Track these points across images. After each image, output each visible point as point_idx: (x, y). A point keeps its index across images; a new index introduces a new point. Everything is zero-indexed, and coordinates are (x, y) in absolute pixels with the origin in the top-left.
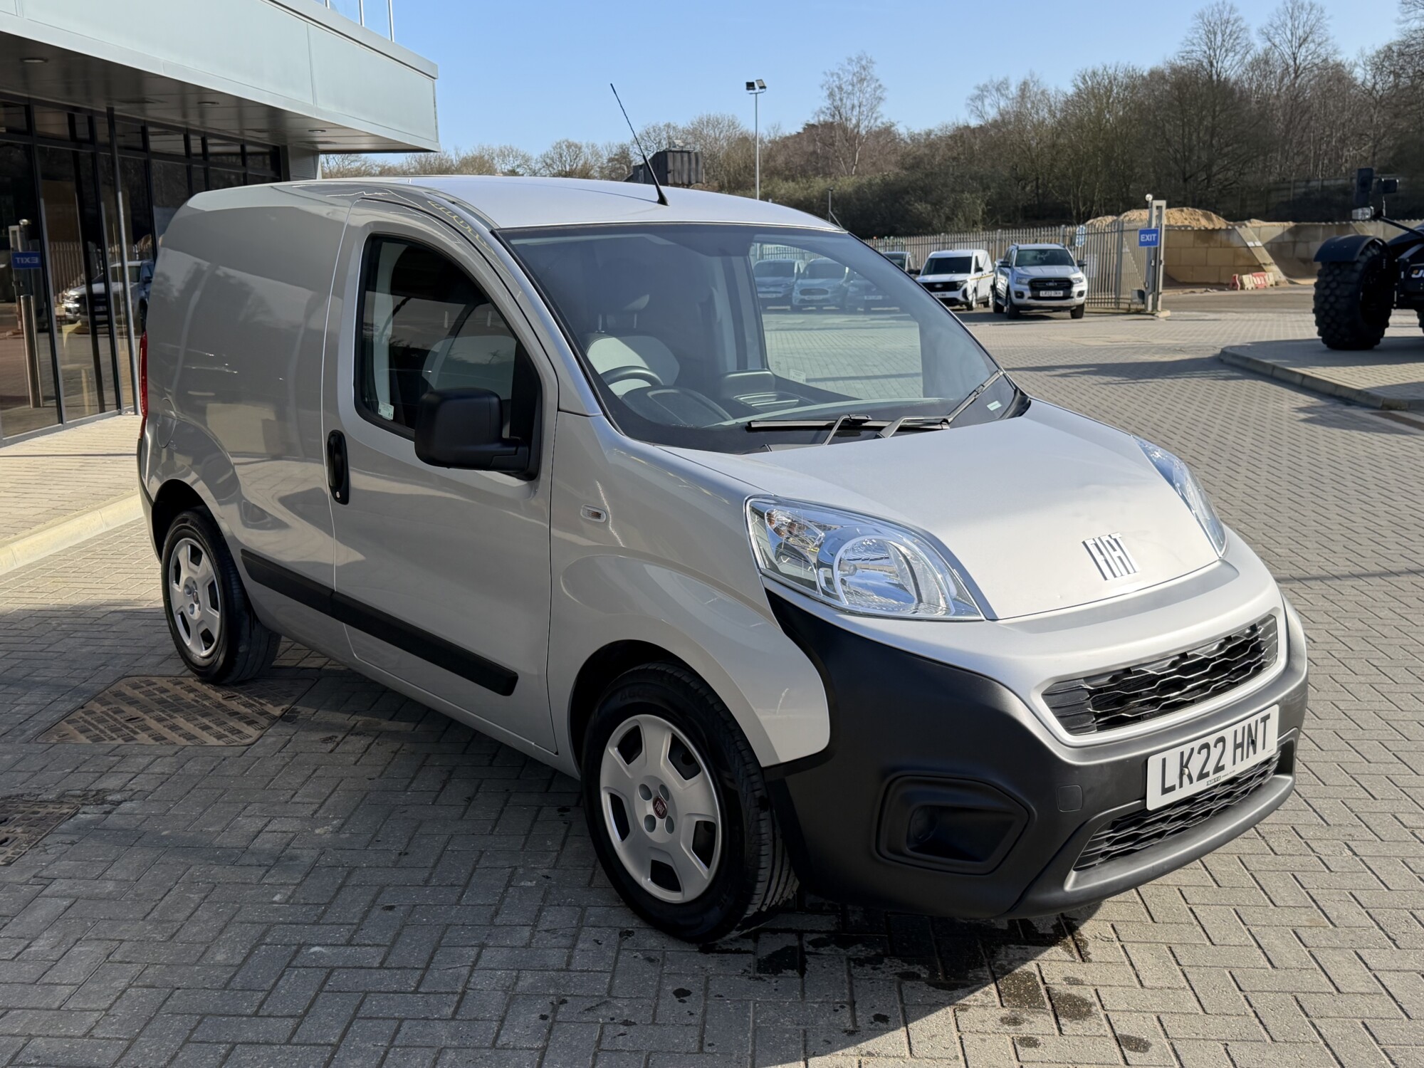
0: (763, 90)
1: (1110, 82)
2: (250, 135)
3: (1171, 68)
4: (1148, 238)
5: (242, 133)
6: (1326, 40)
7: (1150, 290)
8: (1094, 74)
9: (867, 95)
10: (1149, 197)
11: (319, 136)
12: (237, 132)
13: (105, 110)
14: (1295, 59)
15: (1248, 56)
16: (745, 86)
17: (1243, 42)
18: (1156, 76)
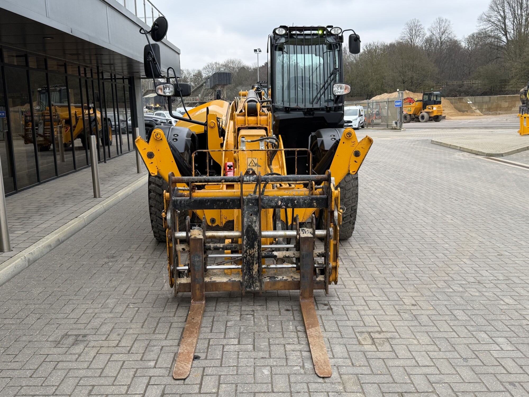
0: (260, 52)
1: (376, 48)
3: (397, 42)
4: (398, 104)
6: (452, 32)
7: (399, 122)
8: (370, 45)
10: (398, 90)
14: (441, 39)
16: (254, 51)
17: (423, 33)
18: (392, 46)
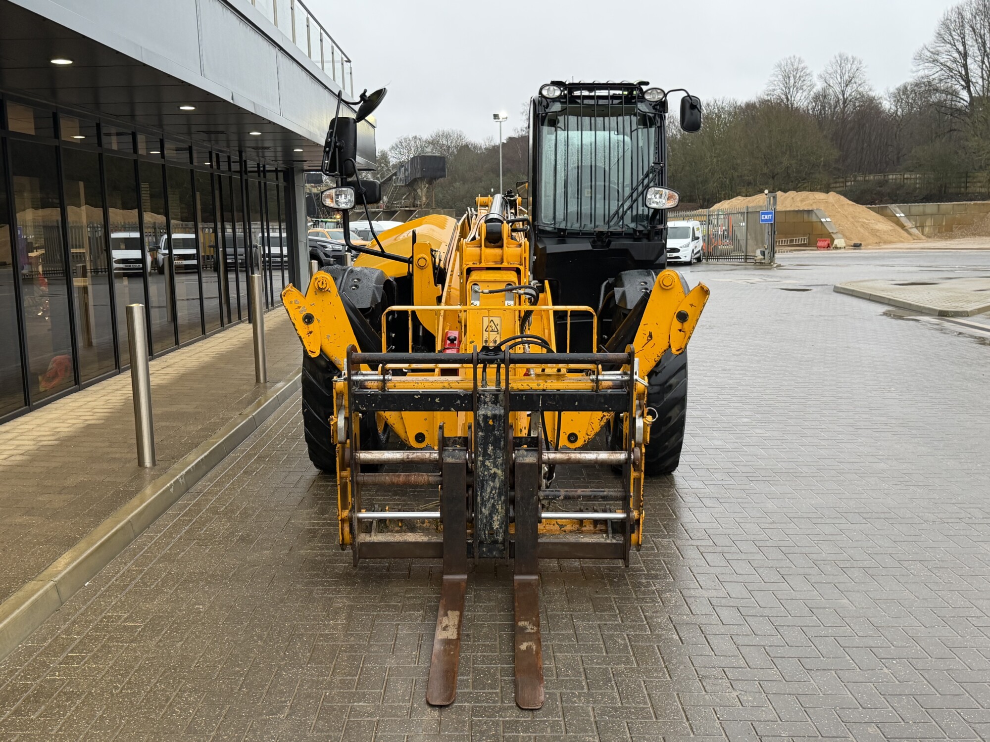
1: (721, 110)
3: (760, 100)
4: (767, 217)
6: (864, 82)
7: (769, 250)
8: (710, 104)
10: (766, 191)
14: (844, 95)
15: (812, 92)
16: (493, 117)
17: (809, 83)
18: (750, 106)
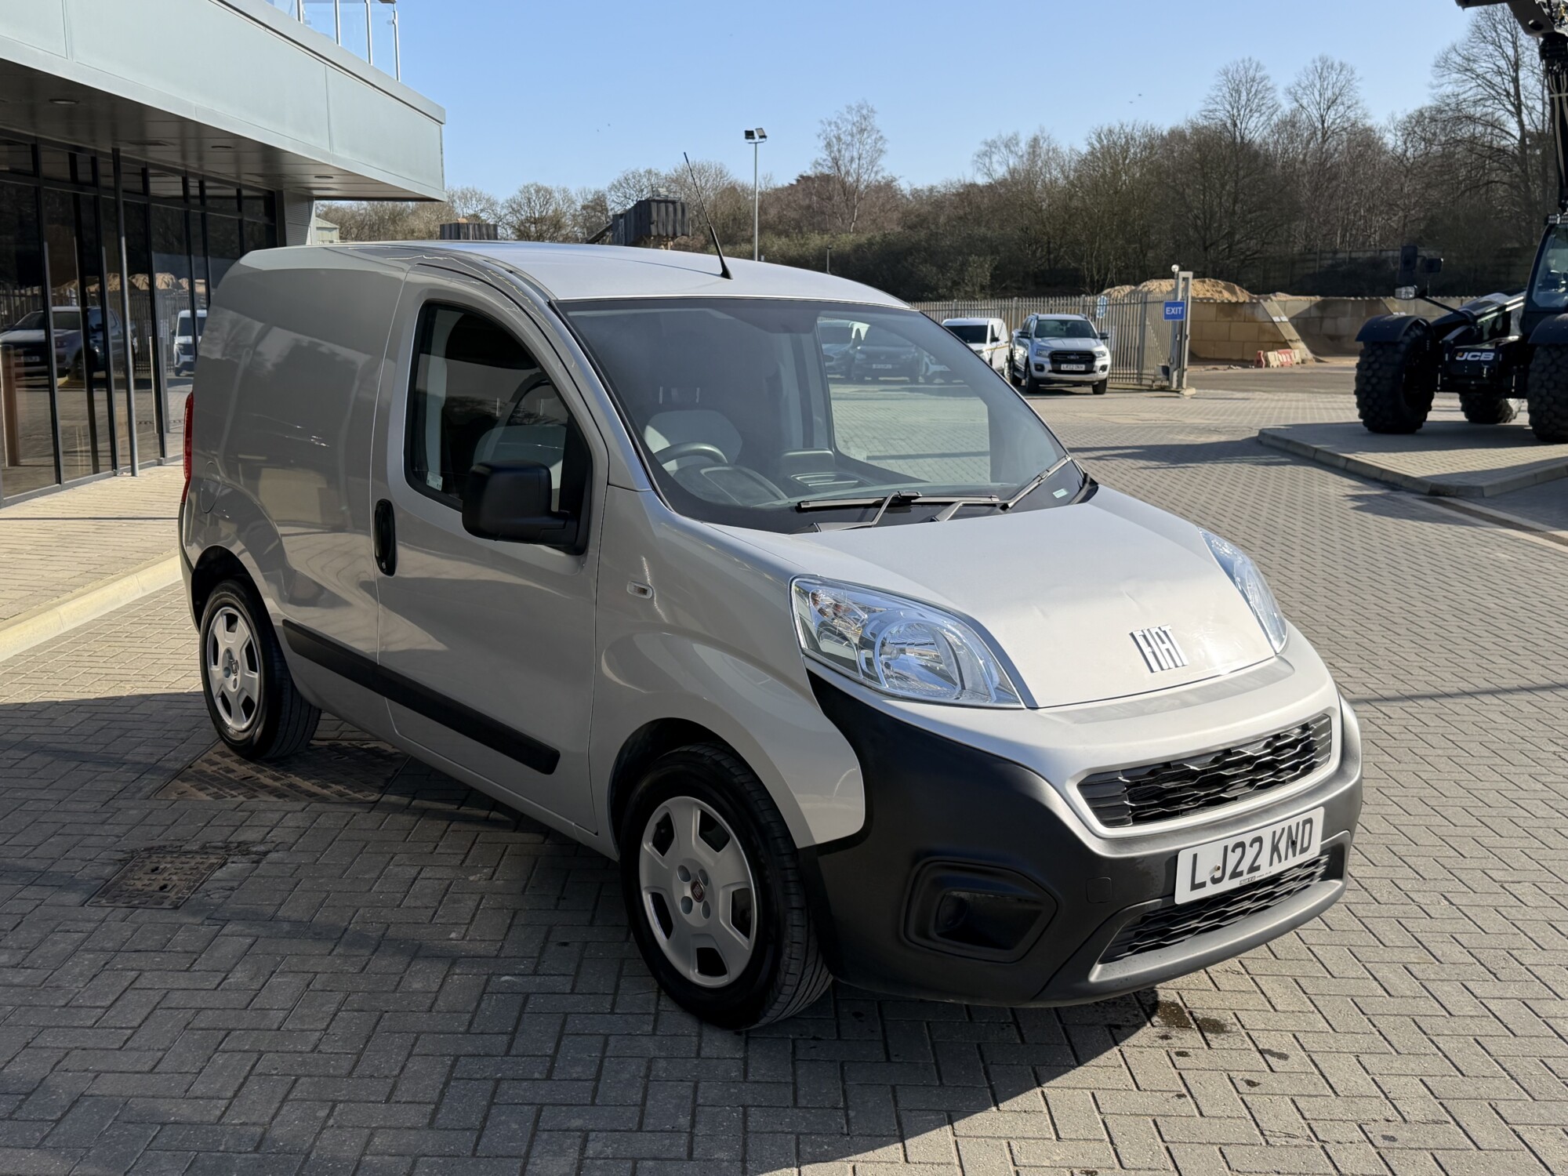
0: (763, 140)
1: (1127, 141)
2: (247, 179)
3: (1192, 127)
4: (1174, 311)
5: (238, 177)
6: (1357, 103)
7: (1175, 366)
8: (1110, 132)
9: (868, 147)
10: (1175, 268)
11: (314, 182)
12: (234, 175)
13: (110, 151)
14: (1323, 122)
15: (1275, 117)
16: (744, 135)
17: (1270, 103)
